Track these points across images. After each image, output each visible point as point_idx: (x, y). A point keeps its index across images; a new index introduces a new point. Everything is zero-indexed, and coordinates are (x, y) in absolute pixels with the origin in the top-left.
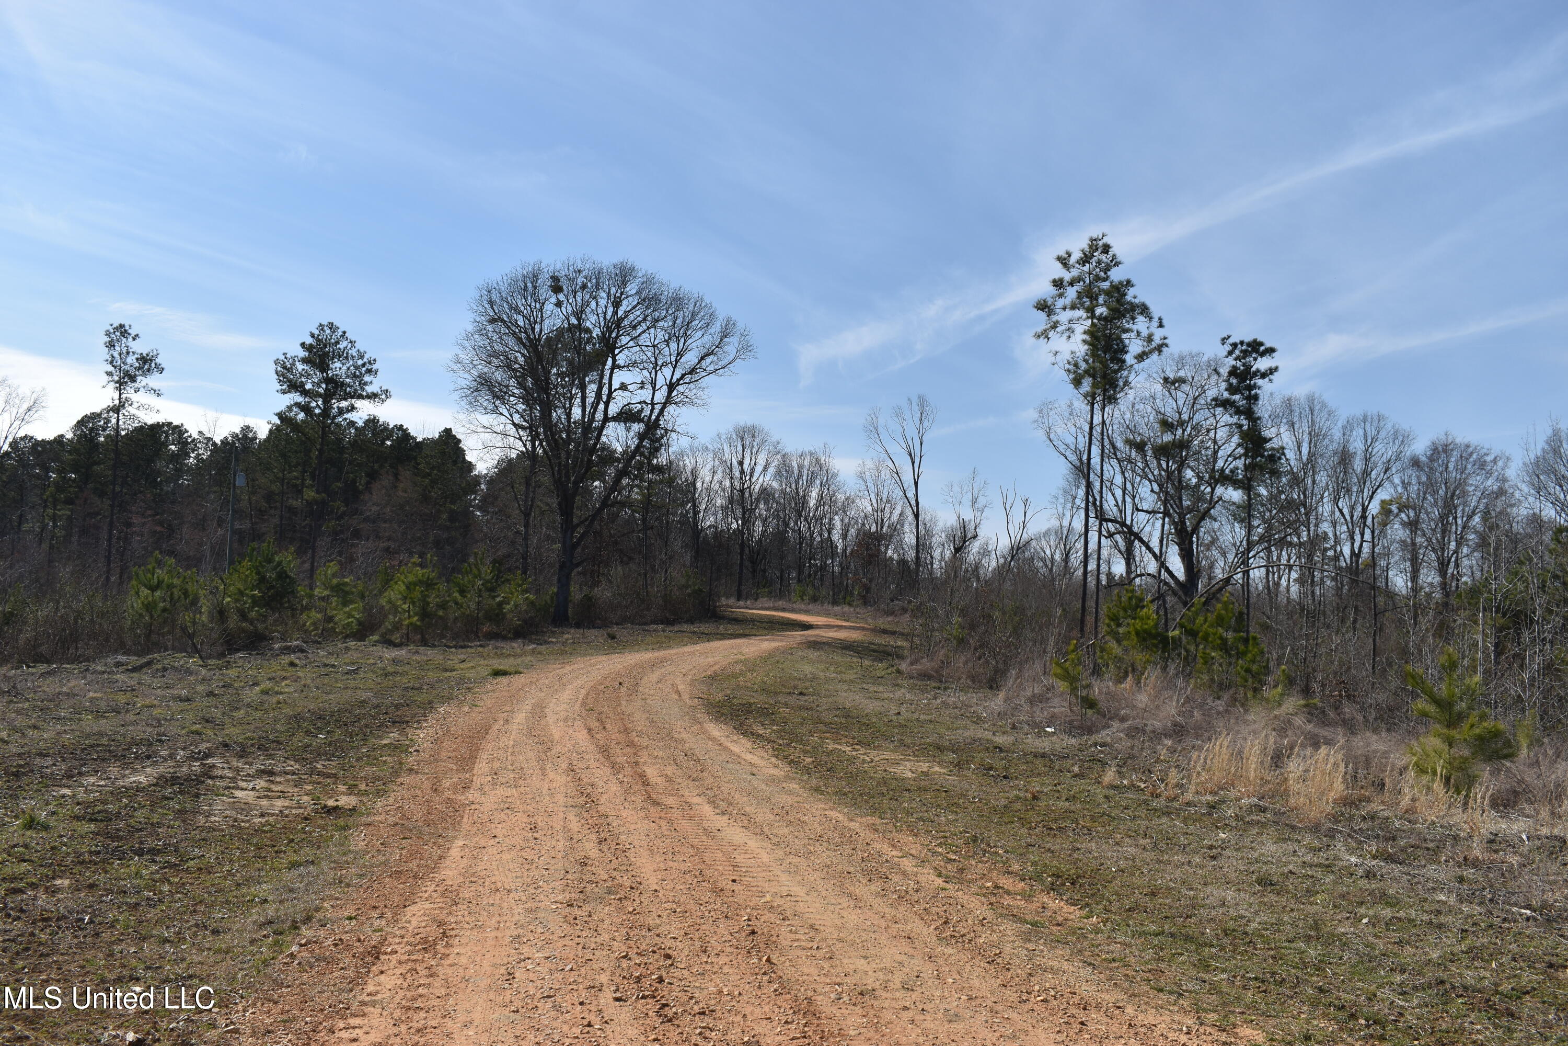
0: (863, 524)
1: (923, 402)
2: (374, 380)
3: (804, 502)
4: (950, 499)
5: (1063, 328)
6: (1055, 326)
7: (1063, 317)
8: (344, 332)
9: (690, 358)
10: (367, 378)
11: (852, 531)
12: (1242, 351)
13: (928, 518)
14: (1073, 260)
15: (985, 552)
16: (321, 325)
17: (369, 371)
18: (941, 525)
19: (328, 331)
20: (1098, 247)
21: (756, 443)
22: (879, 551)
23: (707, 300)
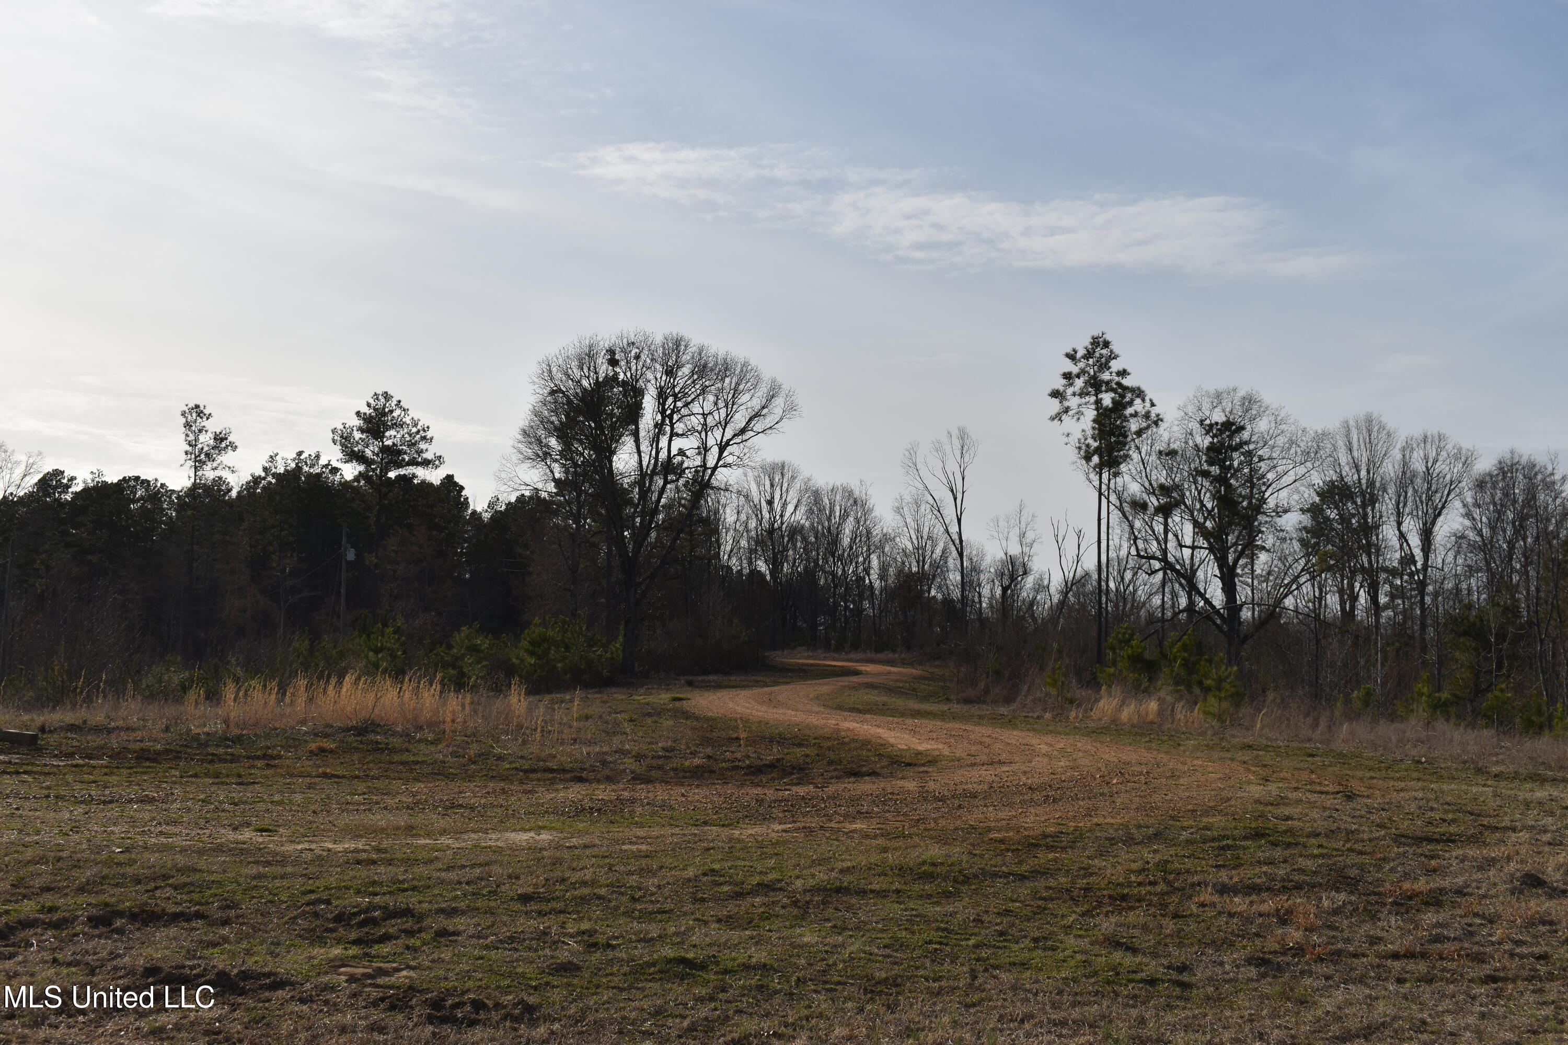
0: (903, 563)
1: (963, 435)
2: (430, 448)
3: (835, 541)
4: (996, 535)
5: (1074, 412)
6: (1067, 410)
7: (1073, 402)
8: (399, 402)
9: (739, 420)
10: (423, 446)
11: (892, 571)
12: (1218, 430)
13: (974, 552)
14: (1079, 355)
15: (1041, 587)
16: (376, 394)
17: (424, 438)
18: (988, 560)
19: (383, 400)
20: (1100, 343)
21: (785, 479)
22: (922, 591)
23: (753, 362)
